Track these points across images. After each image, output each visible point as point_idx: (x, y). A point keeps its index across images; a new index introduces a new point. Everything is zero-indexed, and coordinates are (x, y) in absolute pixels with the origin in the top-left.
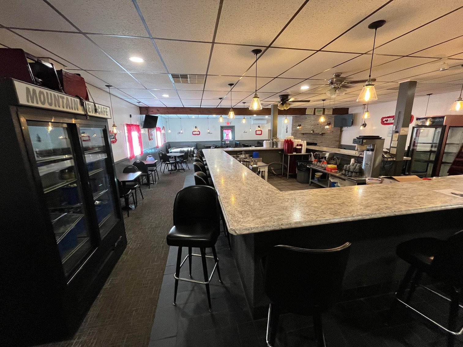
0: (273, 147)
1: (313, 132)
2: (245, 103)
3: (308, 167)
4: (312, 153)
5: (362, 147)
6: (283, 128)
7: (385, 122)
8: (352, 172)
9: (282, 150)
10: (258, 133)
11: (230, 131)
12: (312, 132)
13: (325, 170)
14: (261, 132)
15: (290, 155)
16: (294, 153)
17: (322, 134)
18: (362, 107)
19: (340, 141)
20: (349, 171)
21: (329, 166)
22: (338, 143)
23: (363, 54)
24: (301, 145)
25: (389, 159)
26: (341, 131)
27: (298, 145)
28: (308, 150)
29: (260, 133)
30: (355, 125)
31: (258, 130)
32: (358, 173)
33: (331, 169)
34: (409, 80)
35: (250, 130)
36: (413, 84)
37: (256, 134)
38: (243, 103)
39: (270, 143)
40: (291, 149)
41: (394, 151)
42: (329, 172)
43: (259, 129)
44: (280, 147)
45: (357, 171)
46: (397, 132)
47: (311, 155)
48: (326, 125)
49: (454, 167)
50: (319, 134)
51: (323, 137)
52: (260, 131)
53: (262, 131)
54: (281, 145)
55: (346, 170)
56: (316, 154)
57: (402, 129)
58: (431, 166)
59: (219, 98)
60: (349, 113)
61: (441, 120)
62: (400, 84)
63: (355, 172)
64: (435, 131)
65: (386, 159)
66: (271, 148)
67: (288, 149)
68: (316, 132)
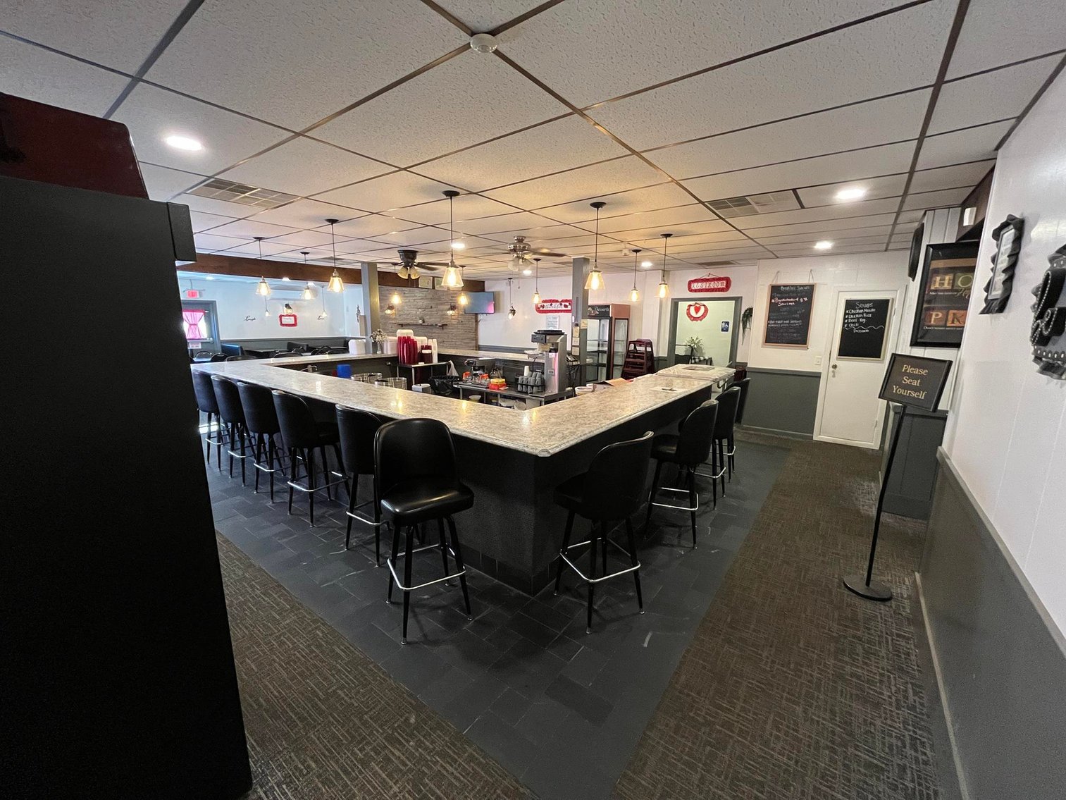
0: (375, 352)
1: (424, 322)
2: (308, 253)
3: (456, 386)
4: (451, 362)
5: (545, 346)
6: (347, 311)
7: (541, 309)
8: (532, 387)
9: (394, 360)
10: (286, 320)
11: (200, 315)
12: (420, 322)
13: (488, 388)
14: (296, 321)
15: (414, 368)
16: (421, 364)
17: (443, 326)
18: (505, 281)
19: (476, 339)
20: (527, 386)
21: (494, 381)
22: (473, 343)
23: (525, 211)
24: (428, 348)
25: (574, 363)
26: (477, 322)
27: (423, 348)
28: (441, 357)
29: (291, 321)
30: (499, 312)
31: (287, 316)
32: (540, 388)
33: (498, 386)
34: (583, 256)
35: (267, 314)
36: (586, 260)
37: (282, 325)
38: (302, 253)
39: (366, 345)
40: (414, 355)
41: (576, 352)
42: (497, 391)
43: (289, 311)
44: (389, 353)
45: (539, 384)
46: (577, 325)
47: (450, 365)
48: (449, 310)
49: (626, 369)
50: (436, 325)
51: (445, 330)
52: (290, 316)
53: (298, 316)
54: (392, 349)
55: (522, 385)
56: (469, 361)
57: (582, 320)
58: (604, 370)
59: (255, 238)
60: (486, 290)
61: (607, 309)
62: (574, 259)
63: (536, 386)
64: (600, 323)
65: (571, 363)
66: (370, 356)
67: (409, 357)
68: (430, 321)
